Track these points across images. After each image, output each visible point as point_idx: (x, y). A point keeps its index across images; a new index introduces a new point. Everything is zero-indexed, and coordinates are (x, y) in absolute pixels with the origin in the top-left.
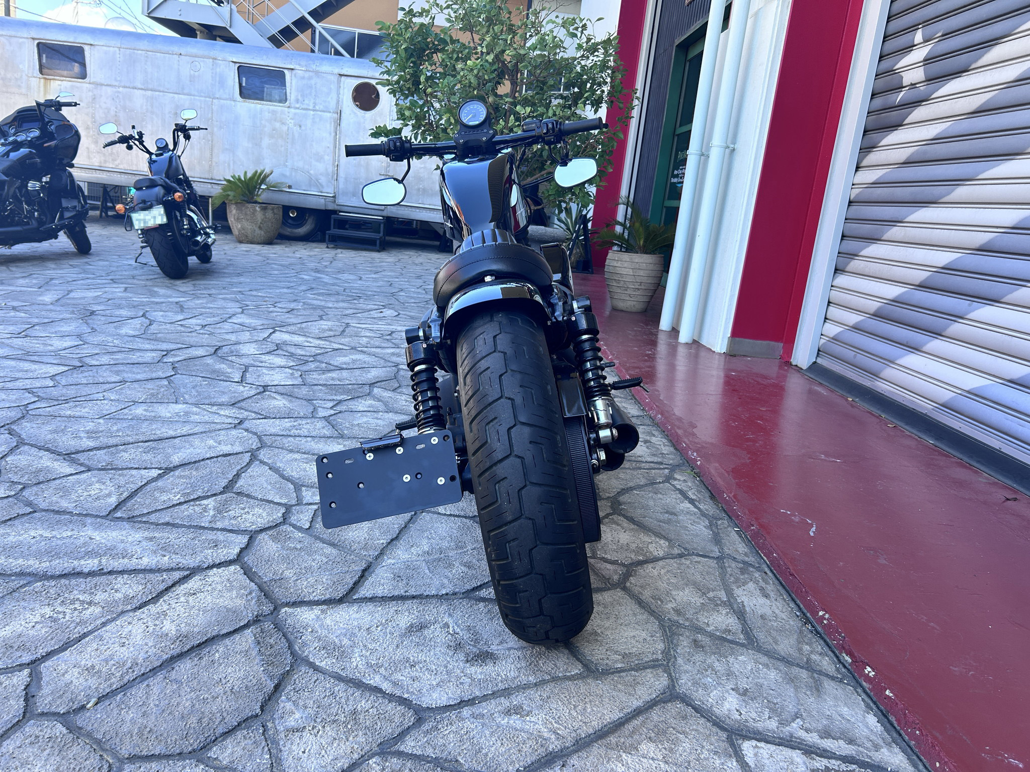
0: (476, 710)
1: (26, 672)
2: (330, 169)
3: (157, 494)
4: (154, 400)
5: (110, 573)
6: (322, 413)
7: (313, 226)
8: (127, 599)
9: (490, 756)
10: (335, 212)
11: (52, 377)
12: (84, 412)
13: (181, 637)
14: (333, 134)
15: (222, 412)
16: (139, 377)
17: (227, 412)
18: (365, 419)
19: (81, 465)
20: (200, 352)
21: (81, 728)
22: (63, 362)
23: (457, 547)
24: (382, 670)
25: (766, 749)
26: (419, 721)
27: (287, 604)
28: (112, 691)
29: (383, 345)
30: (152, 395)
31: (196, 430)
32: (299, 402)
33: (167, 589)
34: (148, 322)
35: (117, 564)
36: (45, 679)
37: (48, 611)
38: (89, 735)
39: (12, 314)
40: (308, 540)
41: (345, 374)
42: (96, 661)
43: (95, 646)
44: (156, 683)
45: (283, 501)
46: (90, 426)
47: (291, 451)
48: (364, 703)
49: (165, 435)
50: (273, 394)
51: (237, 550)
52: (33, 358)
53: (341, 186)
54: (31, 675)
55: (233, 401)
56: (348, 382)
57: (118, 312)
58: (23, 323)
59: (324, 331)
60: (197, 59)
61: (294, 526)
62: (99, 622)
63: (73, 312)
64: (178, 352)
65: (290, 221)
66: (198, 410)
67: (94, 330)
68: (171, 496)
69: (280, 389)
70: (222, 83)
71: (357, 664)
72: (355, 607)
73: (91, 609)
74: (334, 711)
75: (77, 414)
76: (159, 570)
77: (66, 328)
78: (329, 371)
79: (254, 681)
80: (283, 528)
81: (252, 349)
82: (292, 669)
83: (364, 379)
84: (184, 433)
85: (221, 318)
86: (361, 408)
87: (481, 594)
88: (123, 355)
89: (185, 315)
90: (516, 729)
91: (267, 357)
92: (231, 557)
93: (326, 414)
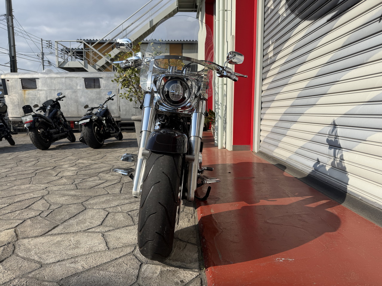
0: (61, 263)
2: (117, 108)
3: (3, 211)
4: (23, 184)
6: (75, 183)
9: (56, 275)
10: (120, 121)
15: (42, 186)
16: (22, 178)
17: (44, 185)
20: (49, 168)
23: (92, 218)
24: (39, 255)
26: (41, 267)
27: (22, 238)
29: (114, 160)
31: (30, 191)
32: (71, 180)
34: (38, 161)
41: (93, 170)
45: (43, 209)
47: (57, 195)
48: (26, 263)
49: (18, 194)
50: (63, 179)
51: (17, 225)
53: (121, 113)
55: (48, 182)
56: (92, 173)
57: (30, 160)
59: (96, 158)
60: (71, 78)
61: (41, 216)
63: (15, 161)
64: (41, 169)
66: (35, 186)
67: (18, 166)
68: (7, 211)
69: (68, 177)
71: (32, 253)
72: (44, 237)
74: (14, 267)
77: (10, 166)
78: (88, 170)
80: (37, 217)
81: (66, 166)
82: (10, 256)
83: (98, 171)
84: (25, 193)
85: (63, 158)
86: (91, 180)
87: (89, 231)
88: (22, 172)
89: (52, 158)
90: (71, 267)
91: (70, 168)
92: (13, 226)
93: (77, 183)
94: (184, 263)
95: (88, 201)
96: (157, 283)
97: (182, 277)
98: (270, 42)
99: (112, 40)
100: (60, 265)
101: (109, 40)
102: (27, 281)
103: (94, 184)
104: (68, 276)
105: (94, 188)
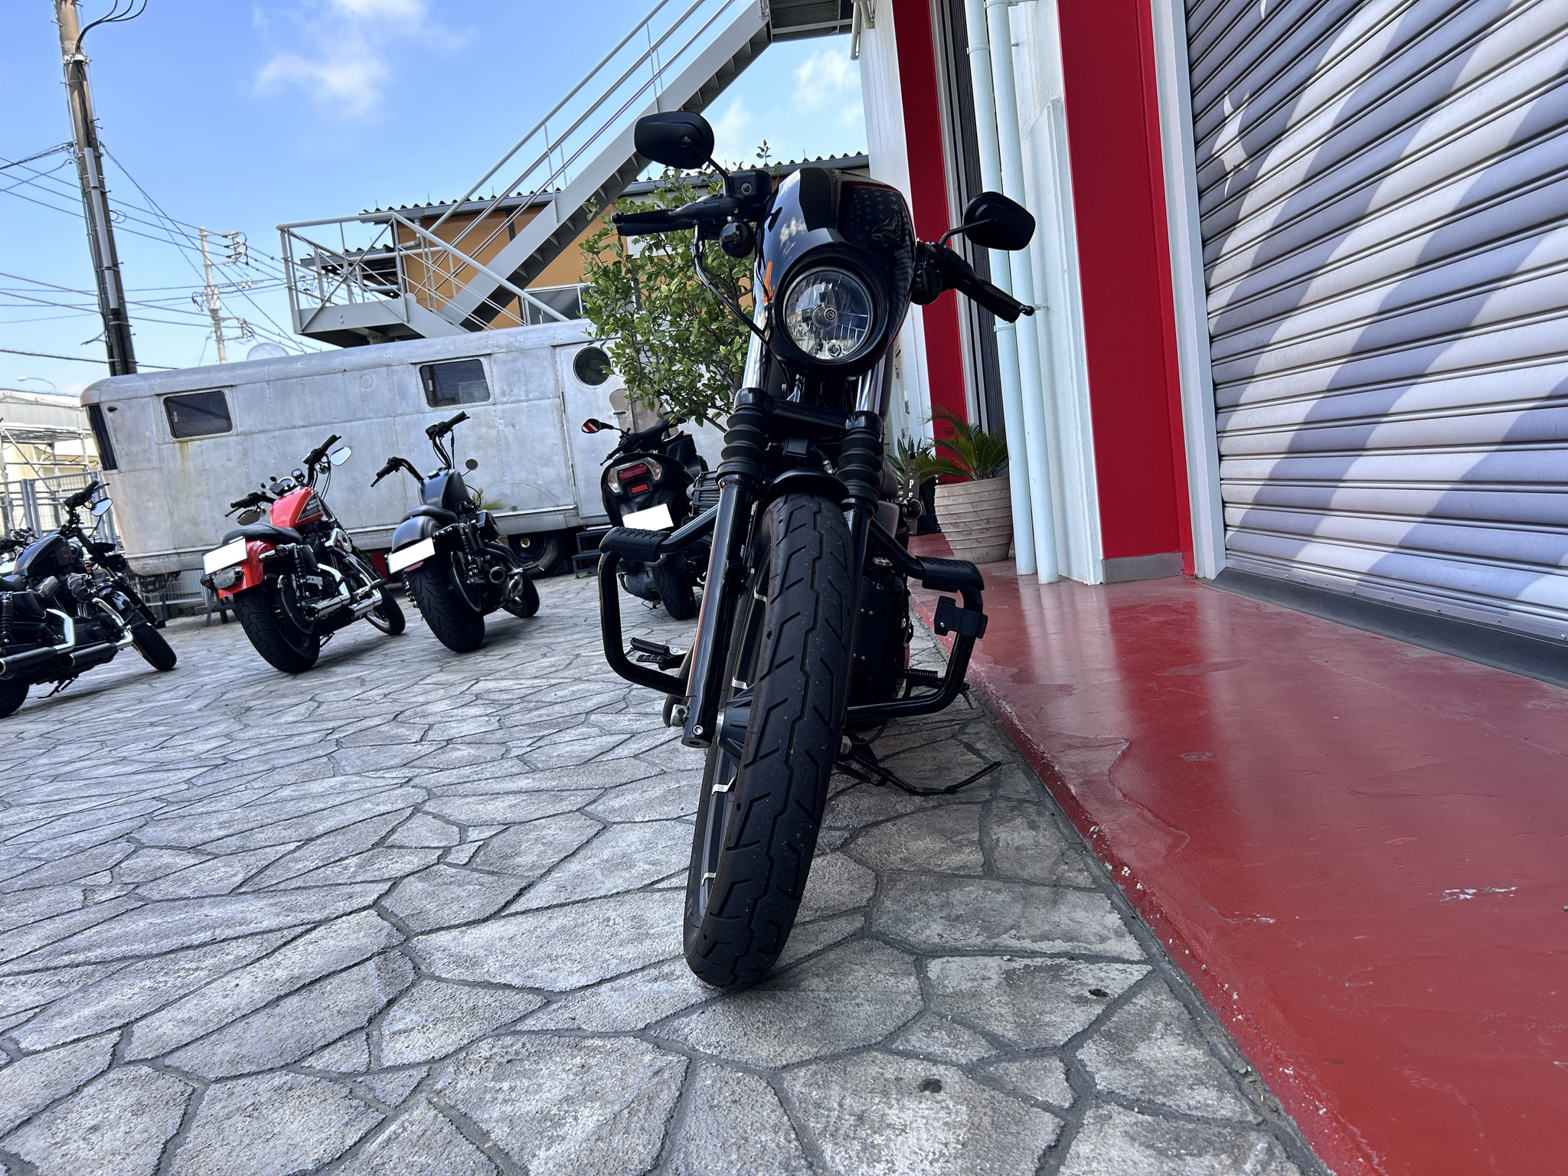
0: (615, 985)
1: (117, 1033)
2: (564, 472)
3: (290, 864)
4: (309, 778)
5: (223, 941)
6: (515, 752)
7: (555, 554)
8: (238, 958)
9: (620, 1018)
10: (580, 528)
11: (186, 782)
12: (219, 806)
13: (292, 979)
14: (559, 426)
15: (388, 775)
16: (293, 760)
17: (394, 774)
18: (569, 748)
19: (208, 854)
20: (377, 721)
21: (169, 1066)
22: (203, 764)
23: (646, 848)
24: (516, 969)
25: (957, 960)
26: (548, 1003)
27: (422, 933)
28: (207, 1034)
30: (306, 775)
31: (352, 798)
32: (489, 747)
33: (285, 944)
34: (316, 704)
35: (229, 932)
36: (136, 1036)
37: (148, 983)
38: (177, 1069)
39: (149, 730)
40: (464, 872)
41: (557, 708)
42: (191, 1014)
43: (195, 1002)
44: (257, 1021)
45: (441, 845)
46: (225, 817)
47: (466, 796)
48: (485, 998)
49: (313, 809)
50: (459, 746)
51: (375, 896)
52: (165, 768)
53: (582, 491)
54: (121, 1035)
55: (405, 762)
56: (557, 716)
57: (279, 702)
58: (162, 736)
59: (544, 668)
60: (366, 371)
61: (450, 865)
62: (203, 983)
63: (225, 713)
64: (346, 728)
65: (523, 554)
66: (358, 778)
67: (246, 726)
68: (307, 863)
69: (467, 739)
70: (403, 393)
71: (491, 969)
72: (502, 922)
73: (196, 974)
74: (450, 1010)
75: (211, 810)
76: (280, 929)
78: (538, 709)
79: (366, 1001)
80: (435, 868)
81: (442, 706)
82: (413, 984)
83: (580, 709)
84: (335, 803)
85: (411, 682)
86: (567, 738)
87: (660, 886)
88: (277, 743)
89: (365, 688)
90: (659, 992)
91: (460, 710)
92: (366, 904)
93: (520, 753)
94: (1080, 944)
95: (600, 801)
96: (1007, 1004)
97: (1091, 981)
98: (1227, 106)
99: (506, 195)
100: (612, 989)
101: (494, 197)
102: (524, 1044)
103: (590, 748)
104: (664, 1015)
105: (598, 759)
